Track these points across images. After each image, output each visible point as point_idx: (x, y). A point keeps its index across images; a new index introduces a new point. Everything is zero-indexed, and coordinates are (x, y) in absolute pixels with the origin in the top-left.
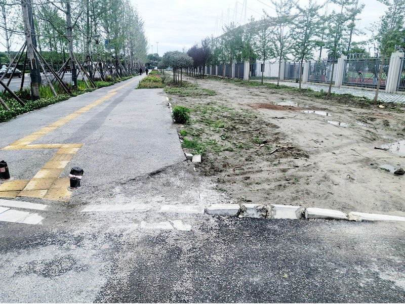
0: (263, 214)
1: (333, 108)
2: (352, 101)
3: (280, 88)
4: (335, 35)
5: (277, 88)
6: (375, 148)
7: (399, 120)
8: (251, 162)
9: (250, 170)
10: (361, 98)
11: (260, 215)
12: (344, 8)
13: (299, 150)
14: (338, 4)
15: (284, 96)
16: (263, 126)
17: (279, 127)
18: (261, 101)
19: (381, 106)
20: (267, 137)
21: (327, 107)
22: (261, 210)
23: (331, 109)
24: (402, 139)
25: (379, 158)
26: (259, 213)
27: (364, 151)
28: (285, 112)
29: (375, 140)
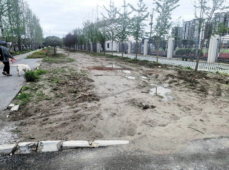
0: (33, 149)
1: (134, 68)
2: (147, 64)
3: (113, 57)
4: (137, 28)
5: (111, 57)
6: (142, 92)
7: (164, 74)
8: (58, 107)
9: (54, 113)
10: (152, 62)
11: (30, 151)
12: (140, 14)
13: (95, 96)
14: (137, 12)
15: (112, 62)
16: (85, 81)
17: (94, 81)
18: (97, 65)
19: (159, 67)
20: (83, 88)
21: (131, 68)
22: (31, 147)
23: (133, 69)
24: (160, 85)
25: (140, 99)
26: (30, 149)
27: (134, 94)
28: (105, 71)
29: (145, 87)
